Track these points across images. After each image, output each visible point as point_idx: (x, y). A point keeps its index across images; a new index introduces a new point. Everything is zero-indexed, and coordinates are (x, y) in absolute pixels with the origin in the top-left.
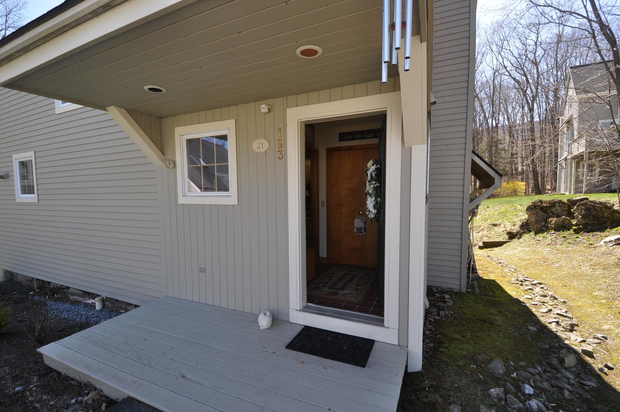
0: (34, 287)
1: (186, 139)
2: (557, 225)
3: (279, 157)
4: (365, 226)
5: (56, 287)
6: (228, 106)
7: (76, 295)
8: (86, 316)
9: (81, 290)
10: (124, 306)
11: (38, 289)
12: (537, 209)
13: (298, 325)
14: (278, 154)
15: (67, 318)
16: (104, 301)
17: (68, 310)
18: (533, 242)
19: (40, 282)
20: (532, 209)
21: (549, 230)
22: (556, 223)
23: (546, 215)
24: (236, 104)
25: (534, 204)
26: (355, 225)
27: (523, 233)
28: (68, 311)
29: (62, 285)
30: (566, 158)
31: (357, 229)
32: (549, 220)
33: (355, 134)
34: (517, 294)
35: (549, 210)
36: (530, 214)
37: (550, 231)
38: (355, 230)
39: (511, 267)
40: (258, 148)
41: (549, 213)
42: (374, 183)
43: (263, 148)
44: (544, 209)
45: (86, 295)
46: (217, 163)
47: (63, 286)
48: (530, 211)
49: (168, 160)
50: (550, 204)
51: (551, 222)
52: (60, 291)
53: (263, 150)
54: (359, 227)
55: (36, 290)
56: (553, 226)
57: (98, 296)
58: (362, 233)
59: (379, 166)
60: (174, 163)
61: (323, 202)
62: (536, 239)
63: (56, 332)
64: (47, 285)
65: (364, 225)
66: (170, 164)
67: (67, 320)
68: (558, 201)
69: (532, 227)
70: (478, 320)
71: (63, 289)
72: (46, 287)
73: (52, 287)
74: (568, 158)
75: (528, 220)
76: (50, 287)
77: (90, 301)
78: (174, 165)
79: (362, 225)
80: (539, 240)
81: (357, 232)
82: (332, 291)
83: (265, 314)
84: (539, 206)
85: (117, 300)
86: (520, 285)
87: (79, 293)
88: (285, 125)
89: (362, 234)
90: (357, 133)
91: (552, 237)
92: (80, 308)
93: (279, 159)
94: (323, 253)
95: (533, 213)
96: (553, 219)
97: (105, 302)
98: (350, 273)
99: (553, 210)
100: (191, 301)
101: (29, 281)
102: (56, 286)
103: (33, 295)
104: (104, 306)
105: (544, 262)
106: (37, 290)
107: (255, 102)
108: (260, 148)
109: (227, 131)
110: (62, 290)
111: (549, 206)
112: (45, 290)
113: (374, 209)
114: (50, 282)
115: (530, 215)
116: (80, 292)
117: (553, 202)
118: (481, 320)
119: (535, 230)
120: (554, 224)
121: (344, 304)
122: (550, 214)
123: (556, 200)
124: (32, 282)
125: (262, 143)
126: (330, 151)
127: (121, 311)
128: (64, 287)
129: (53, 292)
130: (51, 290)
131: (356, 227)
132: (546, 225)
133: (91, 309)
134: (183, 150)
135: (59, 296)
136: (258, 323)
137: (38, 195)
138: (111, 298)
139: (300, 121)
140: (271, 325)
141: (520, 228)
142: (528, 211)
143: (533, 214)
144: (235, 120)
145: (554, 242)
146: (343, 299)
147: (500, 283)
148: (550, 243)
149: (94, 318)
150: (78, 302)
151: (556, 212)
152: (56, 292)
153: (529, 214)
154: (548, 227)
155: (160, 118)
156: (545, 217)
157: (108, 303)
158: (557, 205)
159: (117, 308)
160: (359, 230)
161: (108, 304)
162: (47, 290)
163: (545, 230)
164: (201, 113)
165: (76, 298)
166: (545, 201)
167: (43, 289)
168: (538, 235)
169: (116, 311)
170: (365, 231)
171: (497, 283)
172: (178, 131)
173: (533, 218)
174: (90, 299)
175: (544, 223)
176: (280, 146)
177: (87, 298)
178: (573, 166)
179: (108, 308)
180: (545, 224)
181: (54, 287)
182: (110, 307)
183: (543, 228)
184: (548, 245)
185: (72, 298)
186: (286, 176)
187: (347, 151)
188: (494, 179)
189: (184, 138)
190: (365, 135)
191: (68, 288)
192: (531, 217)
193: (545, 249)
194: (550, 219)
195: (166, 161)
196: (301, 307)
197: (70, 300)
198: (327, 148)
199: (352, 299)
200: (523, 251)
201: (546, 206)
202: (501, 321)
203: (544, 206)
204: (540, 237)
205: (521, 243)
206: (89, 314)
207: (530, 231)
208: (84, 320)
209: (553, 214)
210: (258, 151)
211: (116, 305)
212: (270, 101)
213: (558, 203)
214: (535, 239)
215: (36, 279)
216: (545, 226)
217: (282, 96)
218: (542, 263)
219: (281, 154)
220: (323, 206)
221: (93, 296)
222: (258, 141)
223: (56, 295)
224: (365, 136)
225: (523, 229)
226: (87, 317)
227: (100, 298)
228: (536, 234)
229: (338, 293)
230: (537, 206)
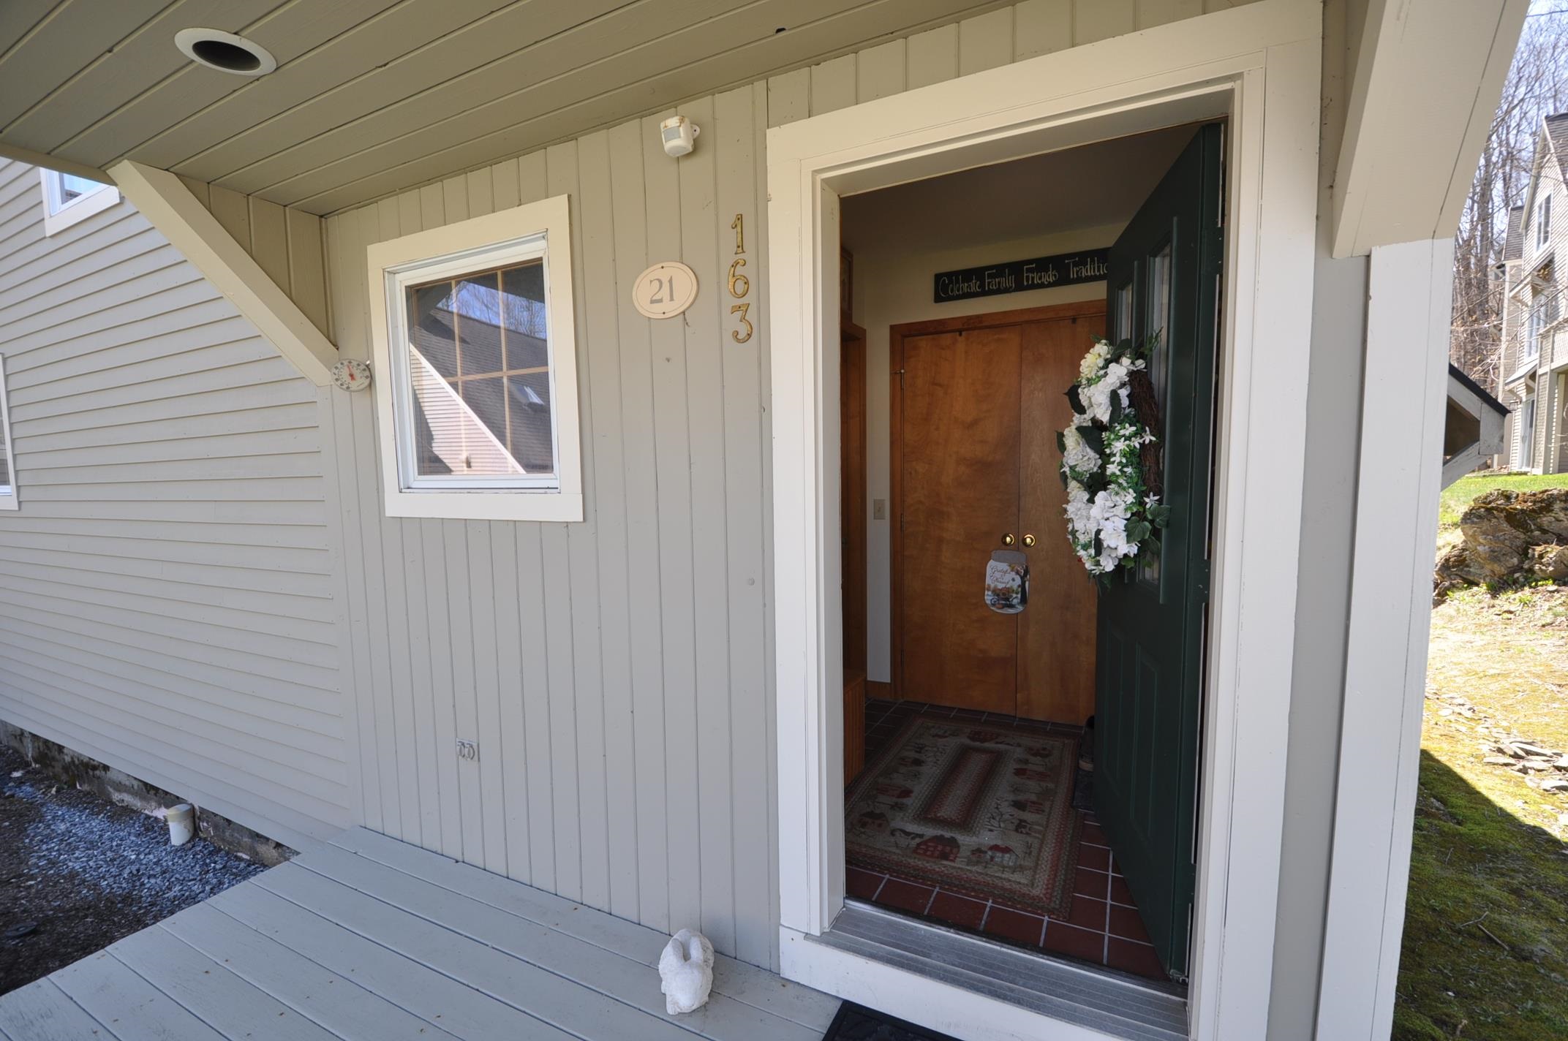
0: (27, 756)
1: (406, 287)
2: (1563, 566)
3: (736, 334)
4: (1023, 586)
5: (76, 762)
6: (543, 144)
7: (125, 791)
8: (134, 868)
9: (136, 779)
10: (247, 840)
11: (36, 762)
12: (1495, 517)
13: (815, 994)
14: (733, 322)
15: (78, 874)
16: (195, 817)
17: (91, 843)
18: (1489, 615)
19: (41, 744)
20: (1480, 517)
21: (1537, 581)
22: (1560, 560)
23: (1522, 536)
24: (571, 137)
25: (1484, 503)
26: (988, 581)
27: (1448, 589)
28: (92, 845)
29: (90, 759)
30: (1535, 373)
31: (996, 592)
32: (1534, 550)
33: (989, 276)
34: (1526, 806)
35: (1533, 520)
36: (1475, 531)
37: (1540, 583)
38: (989, 598)
39: (1455, 701)
40: (653, 302)
41: (1532, 531)
42: (1127, 433)
43: (672, 299)
44: (1518, 517)
45: (148, 792)
46: (510, 367)
47: (94, 760)
48: (1473, 523)
49: (346, 363)
50: (1534, 502)
51: (1541, 556)
52: (87, 773)
53: (673, 308)
54: (1000, 586)
55: (31, 765)
56: (1551, 569)
57: (177, 800)
58: (1012, 606)
59: (1140, 364)
60: (367, 373)
61: (879, 505)
62: (1498, 608)
63: (13, 938)
64: (56, 753)
65: (1018, 581)
66: (352, 376)
67: (76, 882)
68: (1561, 495)
69: (1478, 572)
70: (1459, 932)
71: (95, 768)
72: (53, 759)
73: (68, 759)
74: (1540, 372)
75: (1464, 550)
76: (64, 759)
77: (161, 813)
78: (367, 382)
79: (1013, 580)
80: (1511, 612)
81: (993, 605)
82: (930, 832)
83: (686, 957)
84: (1502, 510)
85: (229, 822)
86: (1520, 771)
87: (133, 787)
88: (760, 198)
89: (1011, 611)
90: (1000, 270)
91: (1553, 603)
92: (130, 834)
93: (738, 341)
94: (879, 668)
95: (1484, 528)
96: (1549, 549)
97: (197, 821)
98: (977, 744)
99: (1546, 520)
100: (435, 853)
101: (16, 737)
102: (78, 760)
103: (20, 782)
104: (195, 832)
105: (1560, 686)
106: (33, 765)
107: (641, 117)
108: (660, 301)
109: (542, 243)
110: (91, 773)
111: (1533, 511)
112: (53, 767)
113: (1128, 542)
114: (63, 747)
115: (1474, 536)
116: (136, 783)
117: (1545, 497)
118: (1472, 936)
119: (1488, 580)
120: (1555, 562)
121: (990, 903)
122: (1537, 533)
123: (1555, 492)
124: (21, 739)
125: (670, 281)
126: (904, 337)
127: (239, 854)
128: (95, 763)
129: (70, 773)
130: (66, 768)
131: (992, 586)
132: (1526, 566)
133: (158, 843)
134: (395, 327)
135: (86, 787)
136: (661, 980)
137: (18, 488)
138: (213, 813)
139: (823, 180)
140: (710, 995)
141: (1438, 574)
142: (1466, 523)
143: (1484, 533)
144: (569, 197)
145: (1563, 618)
146: (980, 878)
147: (1448, 764)
148: (1549, 621)
149: (154, 876)
150: (133, 811)
151: (1555, 527)
152: (78, 775)
153: (1470, 533)
154: (1531, 570)
155: (321, 216)
156: (1518, 543)
157: (205, 824)
158: (1557, 506)
159: (230, 843)
160: (1004, 596)
161: (207, 829)
162: (58, 769)
163: (1522, 579)
164: (451, 184)
165: (128, 799)
166: (1518, 495)
167: (48, 762)
168: (1503, 597)
169: (227, 853)
170: (1024, 600)
171: (1438, 761)
172: (379, 255)
173: (1480, 544)
174: (160, 805)
175: (1515, 561)
176: (740, 287)
177: (154, 804)
178: (1556, 395)
179: (205, 840)
180: (1522, 562)
181: (73, 761)
182: (212, 837)
183: (1517, 575)
184: (1543, 626)
185: (116, 796)
186: (764, 409)
187: (964, 333)
188: (1476, 423)
189: (398, 284)
190: (1028, 277)
191: (106, 768)
192: (1476, 540)
193: (1542, 642)
194: (1538, 549)
195: (339, 366)
196: (826, 924)
197: (112, 803)
198: (892, 327)
199: (1016, 877)
200: (1469, 645)
201: (1522, 510)
202: (1546, 941)
203: (1516, 509)
204: (1509, 600)
205: (1451, 618)
206: (144, 862)
207: (1472, 584)
208: (124, 885)
209: (1544, 531)
210: (655, 311)
211: (227, 834)
212: (700, 106)
213: (1561, 501)
214: (1493, 606)
215: (30, 733)
216: (1522, 568)
217: (749, 79)
218: (1555, 688)
219: (743, 319)
220: (879, 516)
221: (169, 800)
222: (655, 272)
223: (80, 786)
224: (1028, 281)
225: (1449, 576)
226: (138, 871)
227: (183, 807)
228: (1495, 590)
229: (953, 843)
230: (1496, 509)
